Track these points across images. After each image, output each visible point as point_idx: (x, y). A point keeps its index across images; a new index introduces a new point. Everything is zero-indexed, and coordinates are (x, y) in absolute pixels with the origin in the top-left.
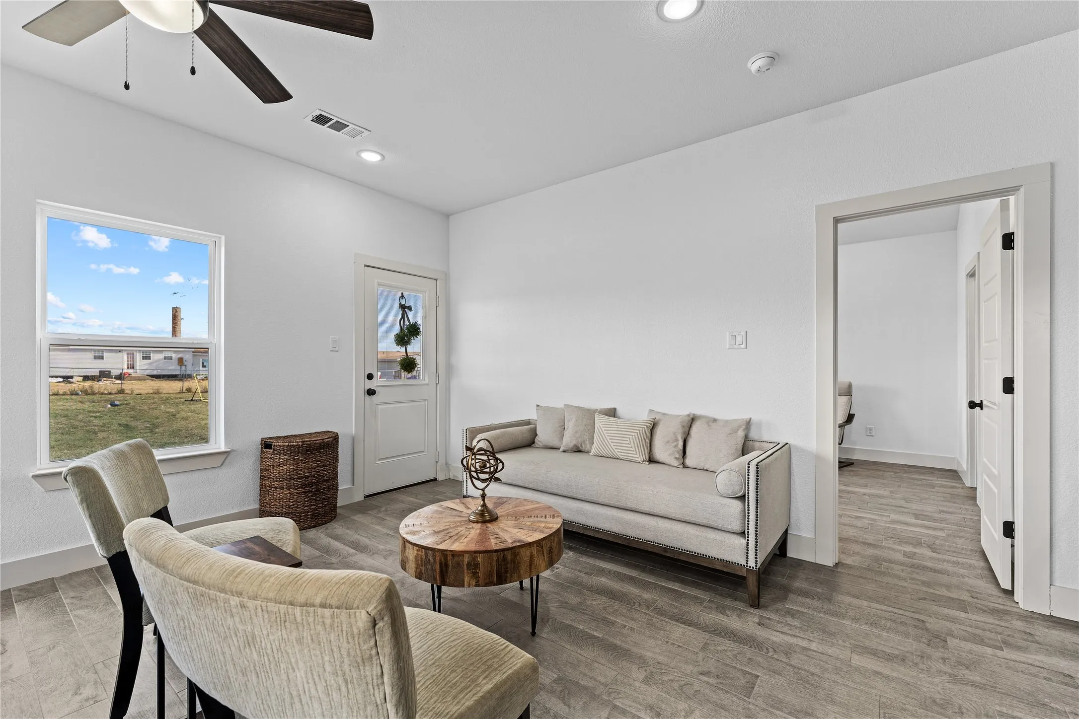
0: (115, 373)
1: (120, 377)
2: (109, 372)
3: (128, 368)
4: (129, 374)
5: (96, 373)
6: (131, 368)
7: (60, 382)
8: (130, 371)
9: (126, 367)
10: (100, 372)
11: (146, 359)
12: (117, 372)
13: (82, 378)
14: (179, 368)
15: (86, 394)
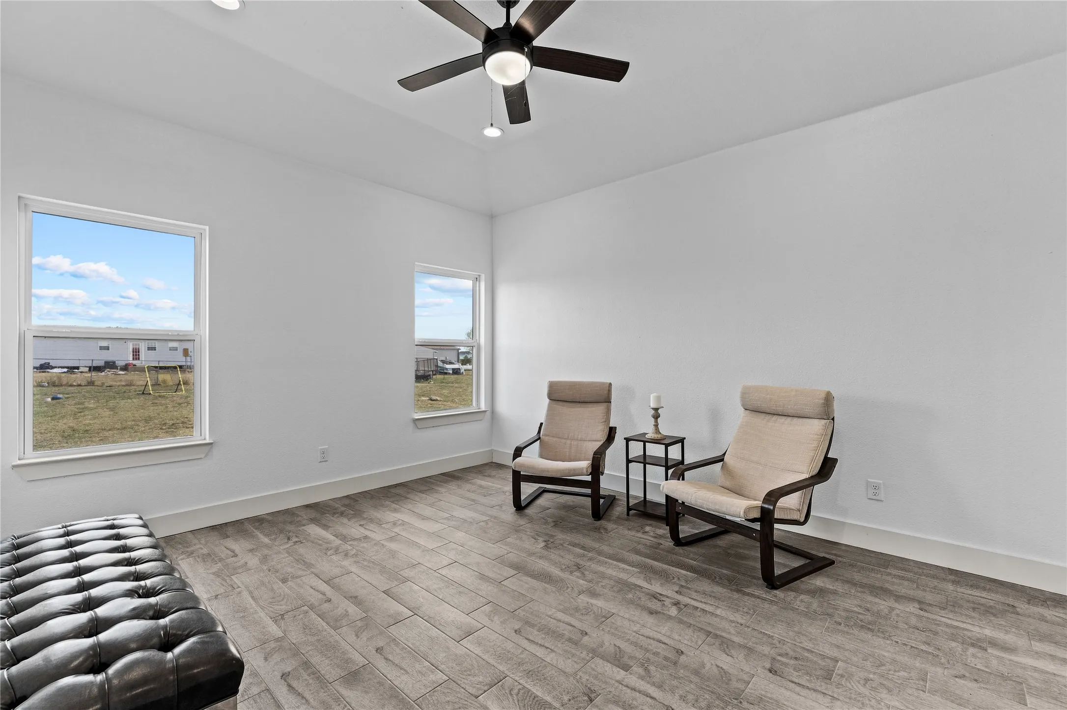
0: (121, 363)
1: (125, 368)
2: (114, 362)
3: (133, 359)
4: (134, 365)
5: (102, 364)
6: (136, 359)
7: (64, 372)
8: (135, 362)
9: (131, 359)
10: (105, 362)
11: (152, 350)
12: (123, 363)
13: (88, 368)
14: (184, 359)
15: (54, 386)
